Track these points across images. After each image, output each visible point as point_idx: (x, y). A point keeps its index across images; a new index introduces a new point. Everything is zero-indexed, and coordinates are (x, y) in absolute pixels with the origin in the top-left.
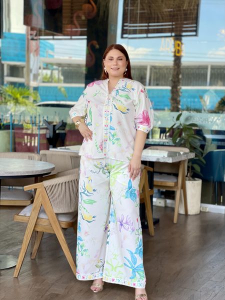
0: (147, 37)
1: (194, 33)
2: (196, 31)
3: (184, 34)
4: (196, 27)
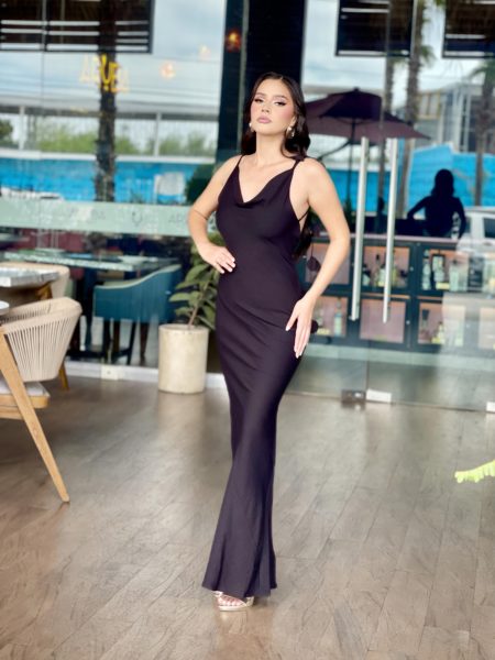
0: (46, 50)
1: (144, 48)
2: (149, 45)
3: (119, 48)
4: (149, 37)
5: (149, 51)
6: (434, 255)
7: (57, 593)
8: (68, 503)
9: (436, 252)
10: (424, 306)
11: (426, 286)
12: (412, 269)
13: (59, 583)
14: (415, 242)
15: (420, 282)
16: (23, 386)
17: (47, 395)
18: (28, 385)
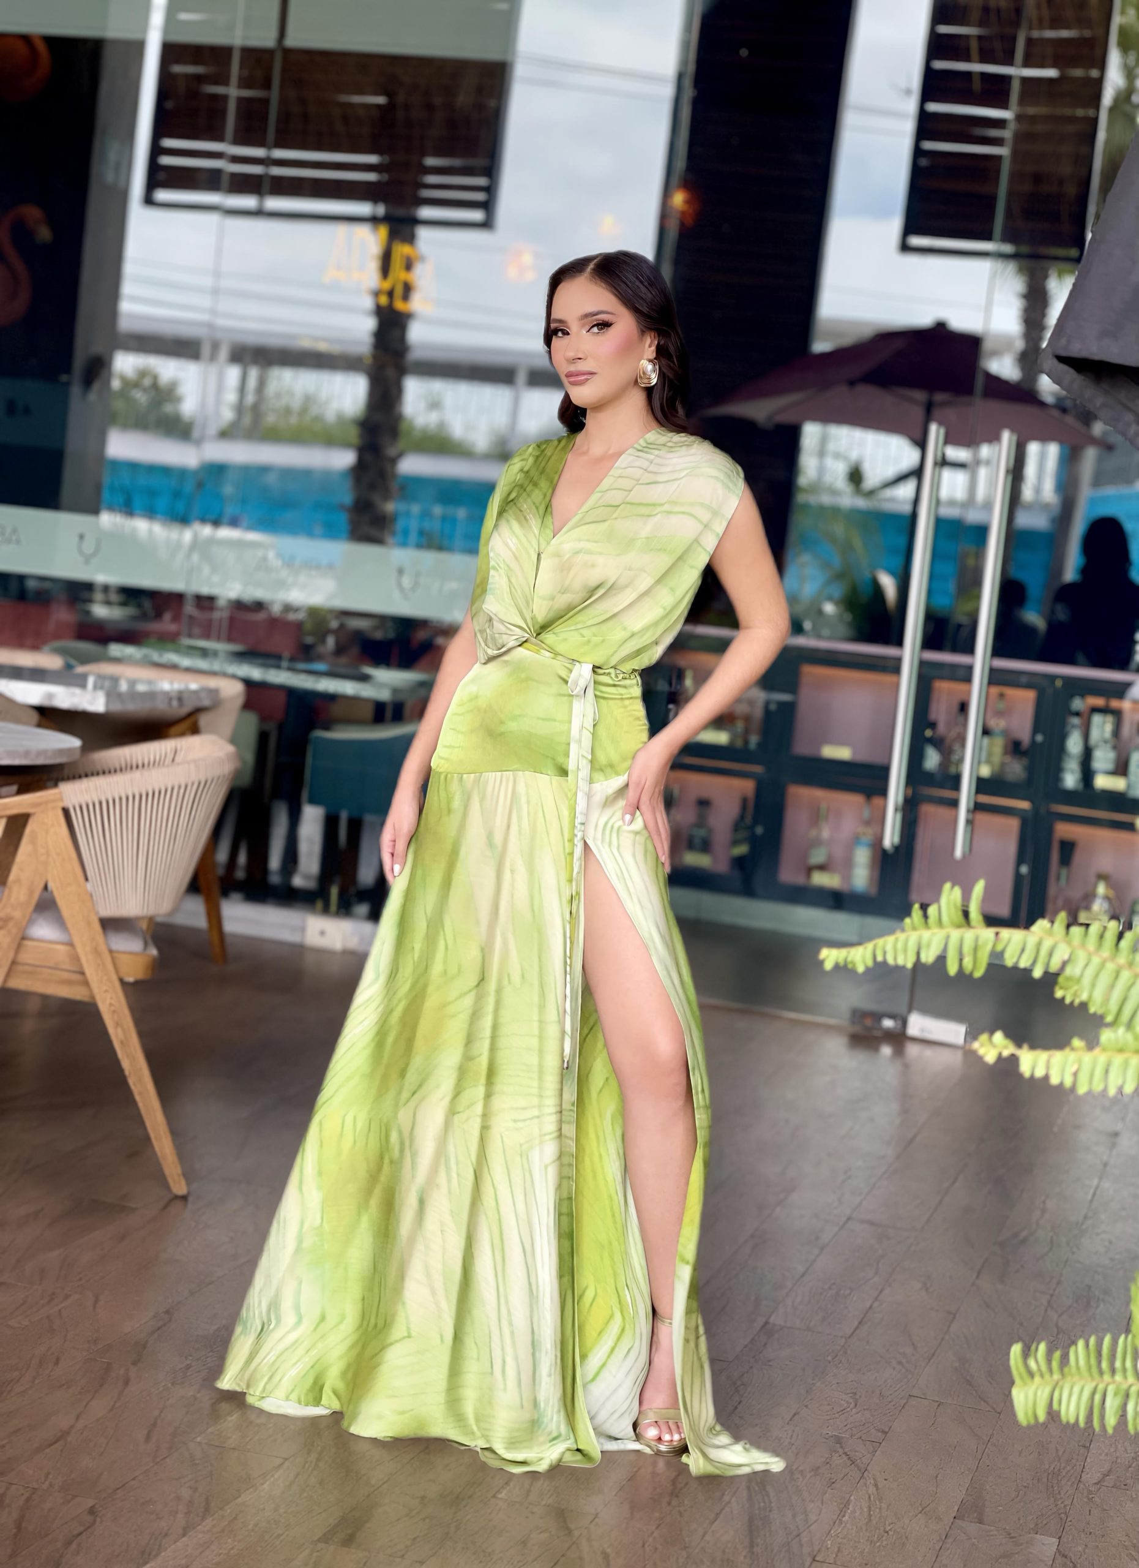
0: (259, 213)
1: (477, 215)
2: (488, 206)
3: (426, 212)
4: (491, 190)
5: (487, 225)
6: (1095, 710)
7: (127, 1382)
8: (184, 1198)
9: (1099, 702)
10: (1064, 830)
11: (1071, 780)
12: (1039, 738)
13: (134, 1363)
14: (1052, 678)
15: (1057, 771)
16: (97, 926)
17: (154, 952)
18: (109, 924)
